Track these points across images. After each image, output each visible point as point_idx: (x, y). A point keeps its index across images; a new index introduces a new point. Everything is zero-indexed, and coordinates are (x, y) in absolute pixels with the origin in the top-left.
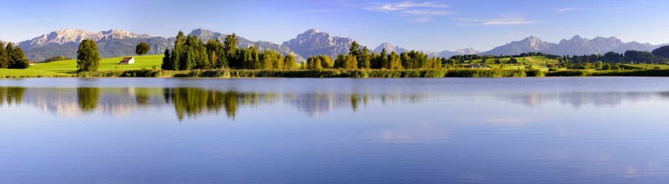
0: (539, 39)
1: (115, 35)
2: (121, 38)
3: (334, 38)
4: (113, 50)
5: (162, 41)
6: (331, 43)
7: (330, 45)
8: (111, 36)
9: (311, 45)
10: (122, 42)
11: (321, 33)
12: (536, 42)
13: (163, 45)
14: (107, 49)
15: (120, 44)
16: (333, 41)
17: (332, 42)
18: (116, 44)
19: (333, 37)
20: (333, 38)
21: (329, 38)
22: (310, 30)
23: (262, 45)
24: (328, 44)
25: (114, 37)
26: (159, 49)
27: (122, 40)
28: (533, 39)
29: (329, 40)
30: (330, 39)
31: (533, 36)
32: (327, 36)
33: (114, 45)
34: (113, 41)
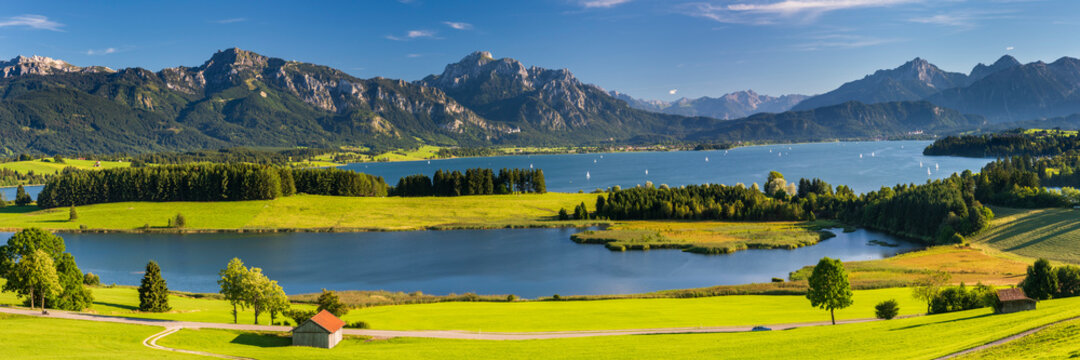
0: (931, 65)
1: (26, 65)
2: (44, 73)
3: (530, 71)
4: (23, 102)
5: (145, 80)
6: (526, 83)
7: (523, 85)
8: (19, 69)
9: (482, 87)
10: (45, 83)
11: (501, 61)
12: (928, 72)
13: (149, 89)
14: (7, 99)
15: (41, 87)
16: (530, 78)
17: (527, 79)
18: (29, 88)
19: (529, 68)
20: (528, 71)
21: (521, 72)
22: (474, 54)
23: (383, 87)
24: (519, 84)
25: (24, 70)
26: (140, 98)
27: (45, 78)
28: (921, 64)
29: (520, 76)
30: (524, 73)
31: (921, 58)
32: (516, 66)
33: (25, 88)
34: (22, 81)
